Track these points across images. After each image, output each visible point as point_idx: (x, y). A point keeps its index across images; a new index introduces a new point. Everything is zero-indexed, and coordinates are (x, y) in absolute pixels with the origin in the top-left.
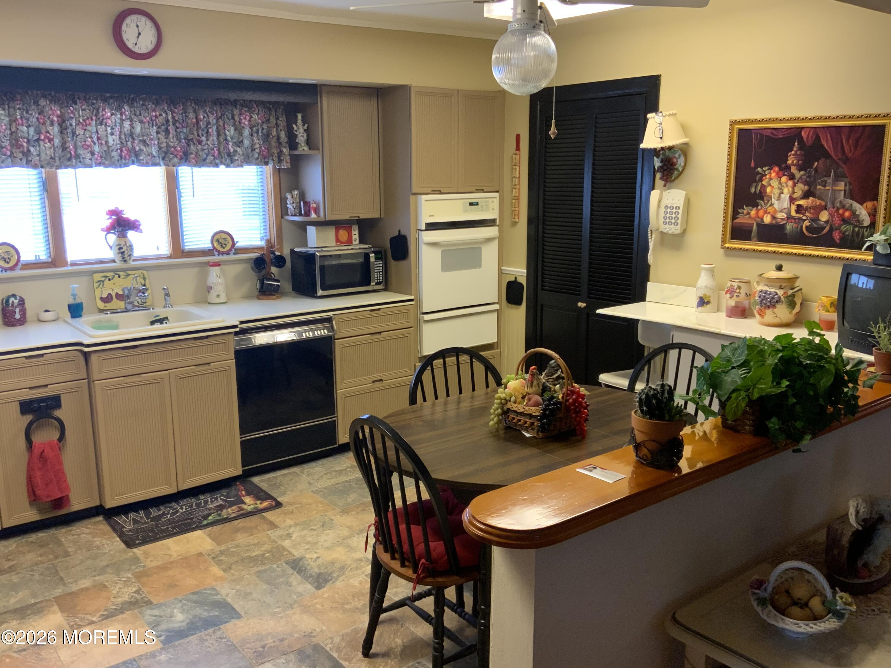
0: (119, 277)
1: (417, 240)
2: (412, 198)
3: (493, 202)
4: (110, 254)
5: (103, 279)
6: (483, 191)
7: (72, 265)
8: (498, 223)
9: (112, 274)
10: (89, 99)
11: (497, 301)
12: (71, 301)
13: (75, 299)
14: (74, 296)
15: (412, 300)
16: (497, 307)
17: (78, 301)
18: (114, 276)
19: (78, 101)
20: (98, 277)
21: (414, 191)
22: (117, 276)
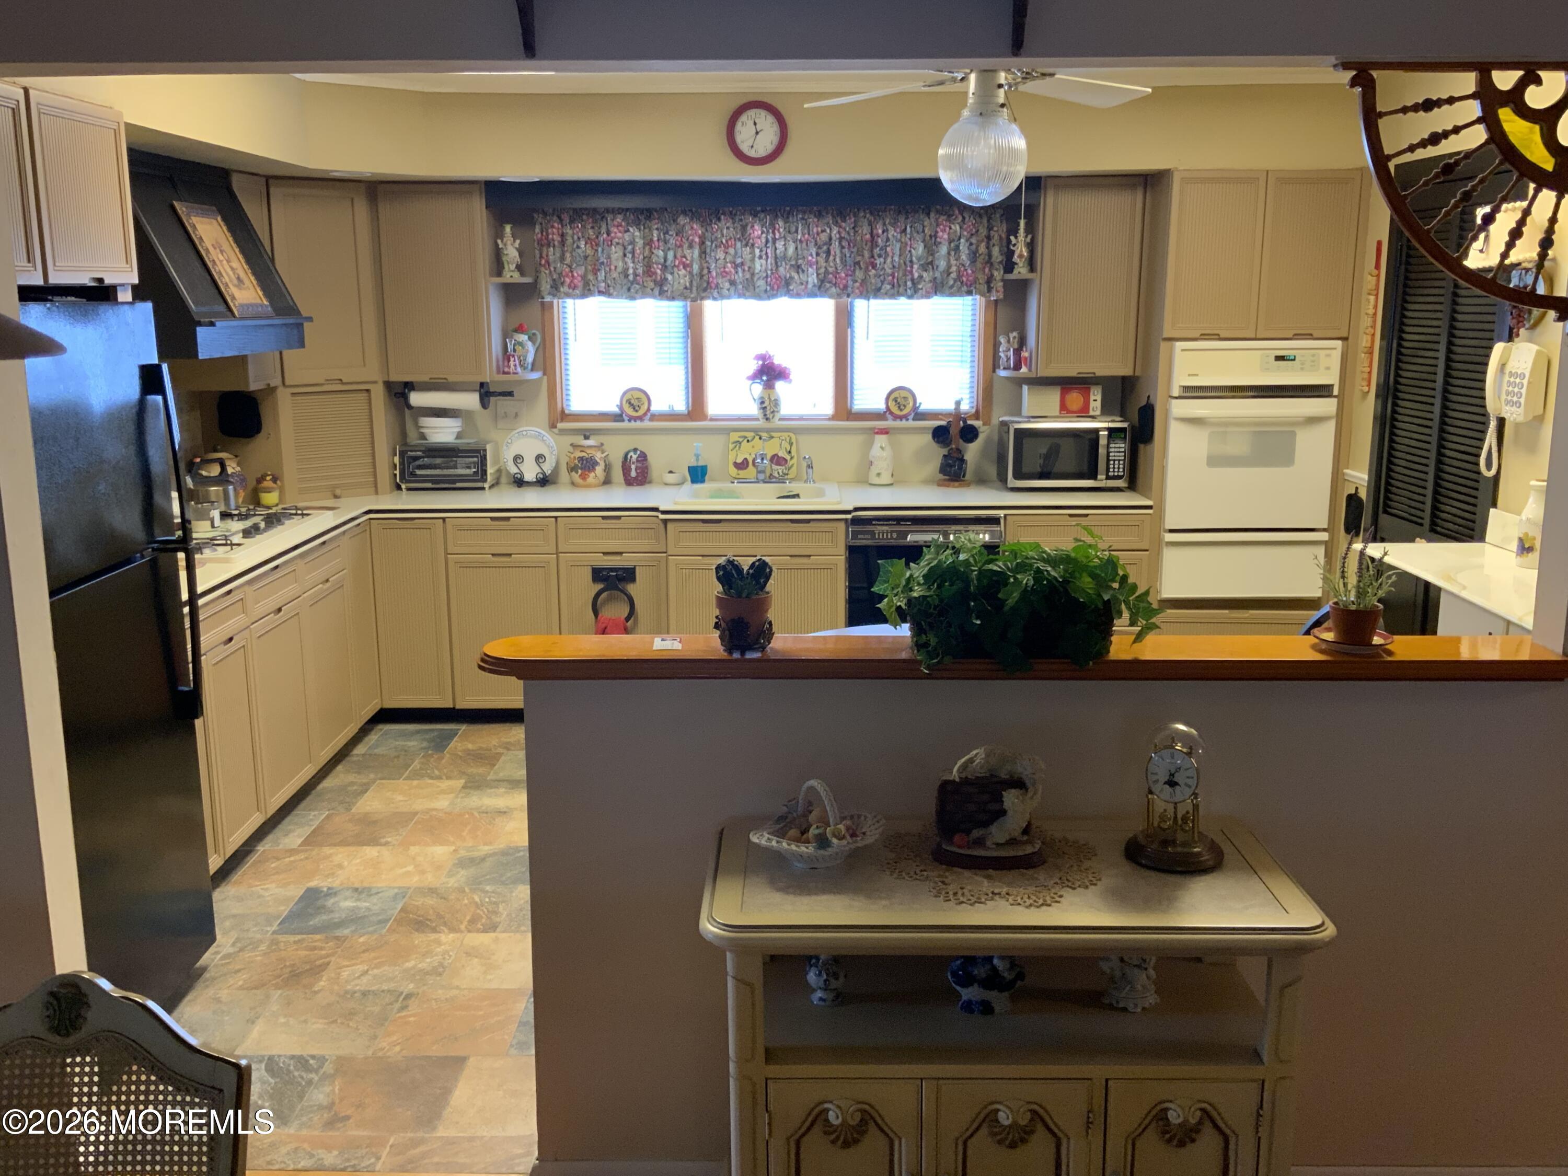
0: (760, 438)
1: (1167, 412)
2: (1163, 346)
3: (1328, 356)
4: (753, 409)
5: (741, 440)
6: (1310, 336)
7: (712, 420)
8: (1336, 392)
9: (752, 434)
10: (735, 215)
11: (1326, 526)
12: (693, 463)
13: (697, 460)
14: (697, 456)
15: (1150, 507)
16: (1324, 536)
17: (701, 463)
18: (754, 438)
19: (722, 217)
20: (735, 436)
21: (1166, 335)
22: (757, 437)
